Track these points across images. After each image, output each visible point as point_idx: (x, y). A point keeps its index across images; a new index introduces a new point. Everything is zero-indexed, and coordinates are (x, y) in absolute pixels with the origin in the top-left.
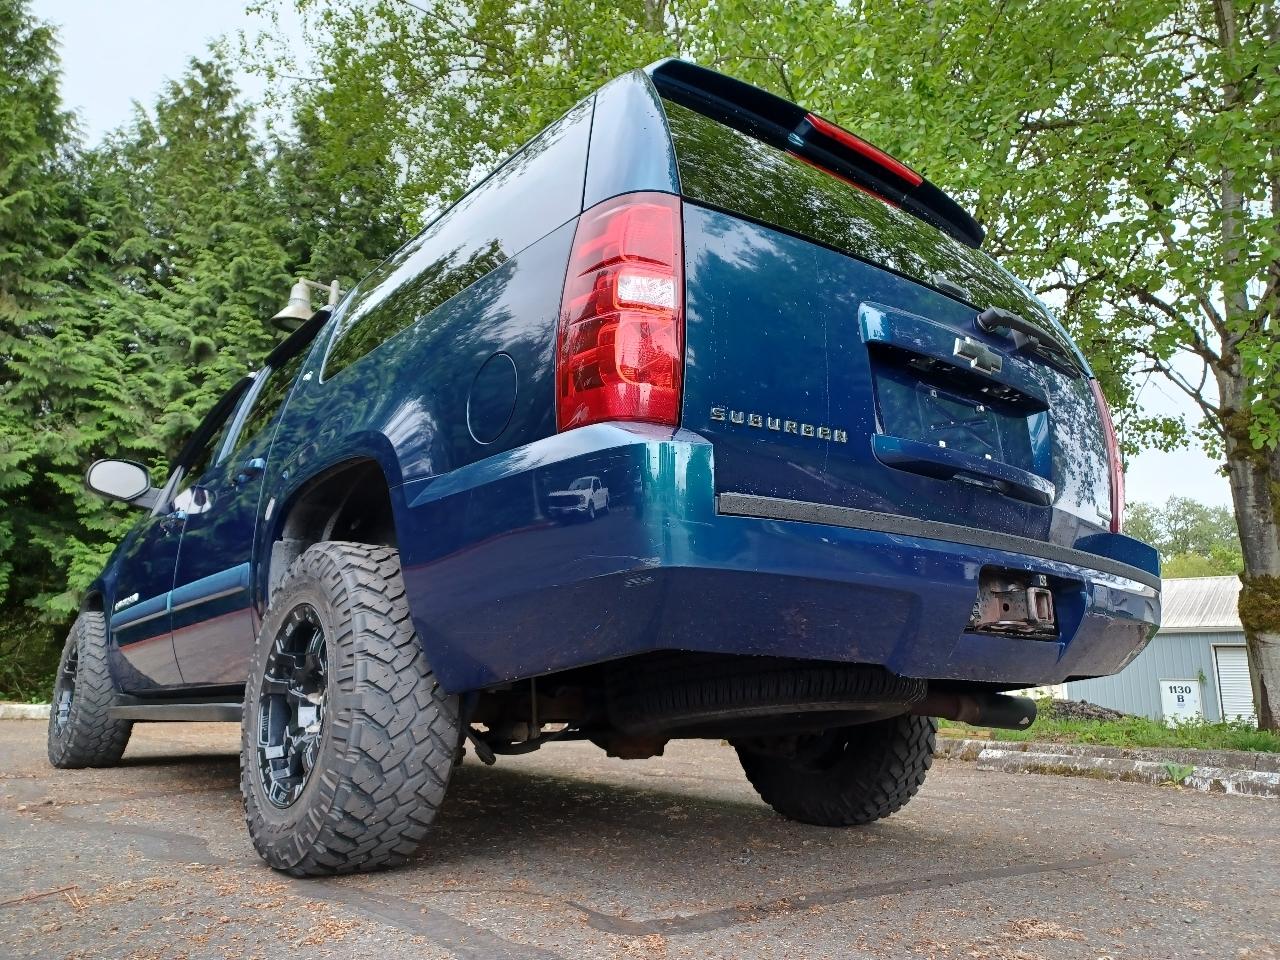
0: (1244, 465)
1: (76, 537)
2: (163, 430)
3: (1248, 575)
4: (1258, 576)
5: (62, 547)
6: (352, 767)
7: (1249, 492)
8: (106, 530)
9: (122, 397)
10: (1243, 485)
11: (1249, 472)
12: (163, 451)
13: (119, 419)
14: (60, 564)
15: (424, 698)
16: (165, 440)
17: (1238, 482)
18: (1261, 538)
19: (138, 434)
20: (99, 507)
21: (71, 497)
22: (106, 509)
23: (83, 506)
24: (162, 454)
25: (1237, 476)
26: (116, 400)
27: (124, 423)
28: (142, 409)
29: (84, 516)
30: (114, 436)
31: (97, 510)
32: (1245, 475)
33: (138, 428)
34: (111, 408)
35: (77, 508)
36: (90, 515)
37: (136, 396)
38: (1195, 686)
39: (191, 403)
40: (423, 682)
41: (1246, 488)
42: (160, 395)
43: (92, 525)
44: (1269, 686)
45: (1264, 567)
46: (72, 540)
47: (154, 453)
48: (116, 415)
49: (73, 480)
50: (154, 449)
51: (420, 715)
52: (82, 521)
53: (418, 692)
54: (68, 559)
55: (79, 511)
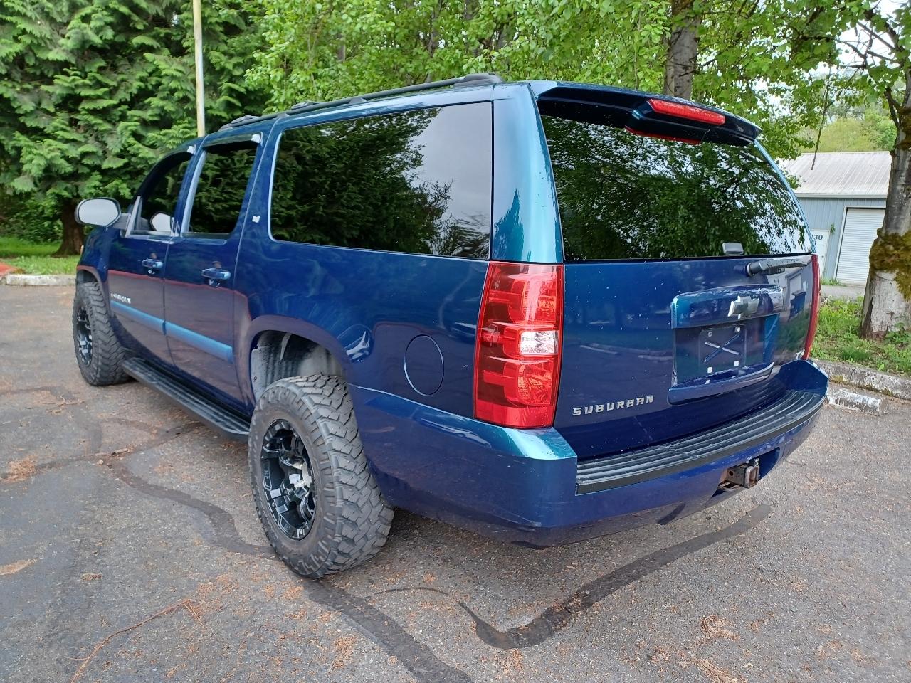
0: (906, 154)
1: (20, 132)
2: (70, 44)
3: (884, 232)
4: (890, 234)
5: (11, 140)
6: (338, 544)
7: (903, 174)
8: (42, 127)
9: (29, 14)
10: (900, 169)
11: (908, 159)
12: (74, 62)
13: (31, 34)
14: (13, 152)
15: (374, 500)
16: (72, 51)
17: (898, 166)
18: (900, 208)
19: (50, 47)
20: (32, 109)
21: (8, 100)
22: (37, 109)
23: (19, 107)
24: (73, 66)
25: (898, 161)
26: (24, 16)
27: (36, 38)
28: (48, 23)
29: (21, 115)
30: (30, 48)
31: (31, 111)
32: (904, 161)
33: (48, 42)
34: (22, 25)
35: (15, 109)
36: (26, 114)
37: (39, 10)
38: (826, 235)
39: (86, 19)
40: (374, 491)
41: (902, 171)
42: (59, 10)
43: (30, 123)
44: (875, 305)
45: (897, 228)
46: (17, 134)
47: (67, 64)
48: (28, 30)
49: (5, 85)
50: (66, 61)
51: (373, 510)
52: (22, 119)
53: (372, 499)
54: (19, 149)
55: (17, 112)
